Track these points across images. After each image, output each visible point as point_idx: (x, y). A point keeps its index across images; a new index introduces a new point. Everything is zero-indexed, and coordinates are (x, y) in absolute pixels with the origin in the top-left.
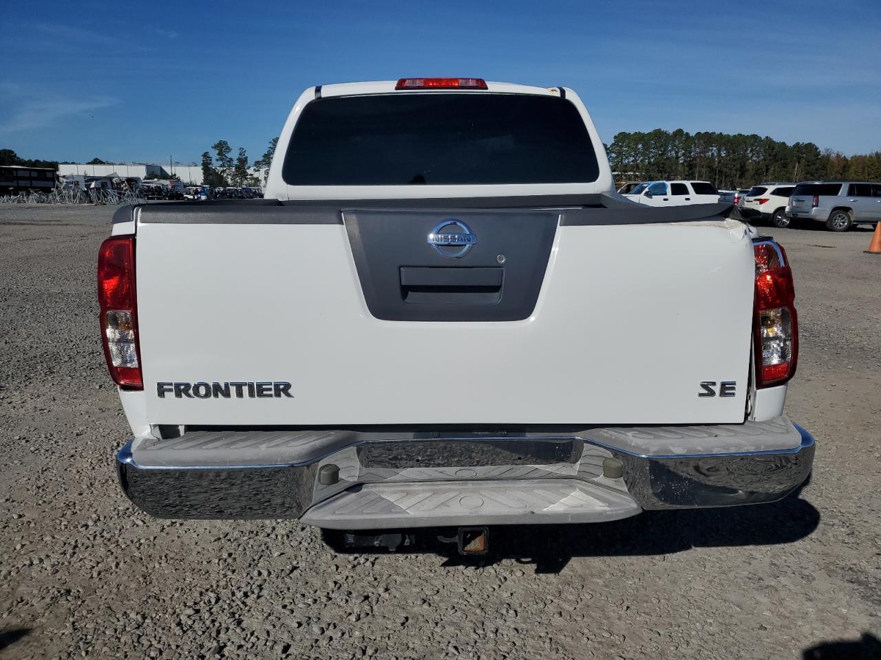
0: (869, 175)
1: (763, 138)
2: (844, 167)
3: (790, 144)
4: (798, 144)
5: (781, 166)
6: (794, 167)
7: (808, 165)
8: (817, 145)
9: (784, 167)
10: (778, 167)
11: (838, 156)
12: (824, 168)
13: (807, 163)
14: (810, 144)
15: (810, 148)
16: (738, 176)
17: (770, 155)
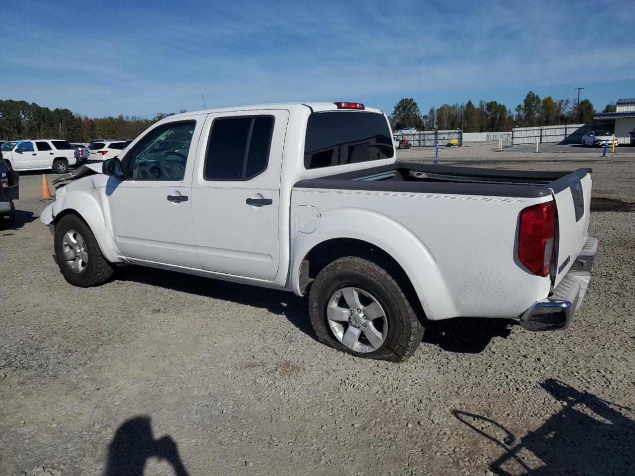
0: (108, 132)
1: (30, 104)
2: (92, 126)
3: (52, 109)
4: (57, 109)
5: (49, 125)
6: (59, 126)
7: (68, 125)
8: (72, 111)
9: (52, 126)
10: (47, 126)
11: (87, 118)
12: (79, 126)
13: (67, 123)
14: (66, 110)
15: (66, 112)
16: (16, 132)
17: (38, 117)
